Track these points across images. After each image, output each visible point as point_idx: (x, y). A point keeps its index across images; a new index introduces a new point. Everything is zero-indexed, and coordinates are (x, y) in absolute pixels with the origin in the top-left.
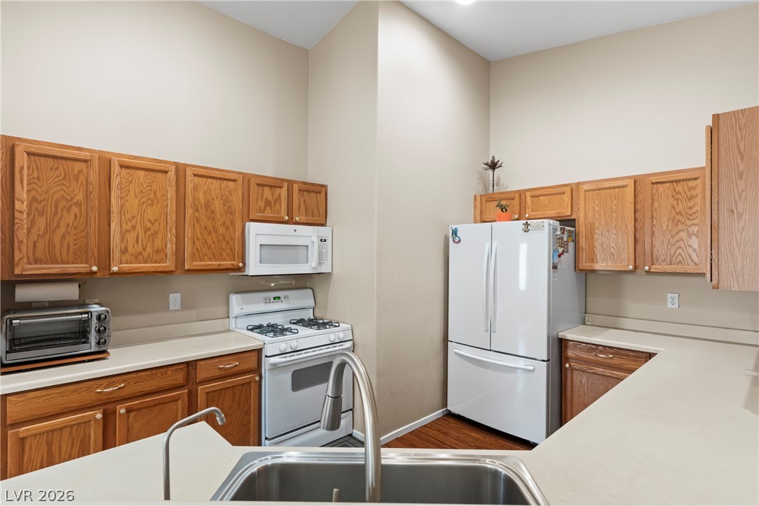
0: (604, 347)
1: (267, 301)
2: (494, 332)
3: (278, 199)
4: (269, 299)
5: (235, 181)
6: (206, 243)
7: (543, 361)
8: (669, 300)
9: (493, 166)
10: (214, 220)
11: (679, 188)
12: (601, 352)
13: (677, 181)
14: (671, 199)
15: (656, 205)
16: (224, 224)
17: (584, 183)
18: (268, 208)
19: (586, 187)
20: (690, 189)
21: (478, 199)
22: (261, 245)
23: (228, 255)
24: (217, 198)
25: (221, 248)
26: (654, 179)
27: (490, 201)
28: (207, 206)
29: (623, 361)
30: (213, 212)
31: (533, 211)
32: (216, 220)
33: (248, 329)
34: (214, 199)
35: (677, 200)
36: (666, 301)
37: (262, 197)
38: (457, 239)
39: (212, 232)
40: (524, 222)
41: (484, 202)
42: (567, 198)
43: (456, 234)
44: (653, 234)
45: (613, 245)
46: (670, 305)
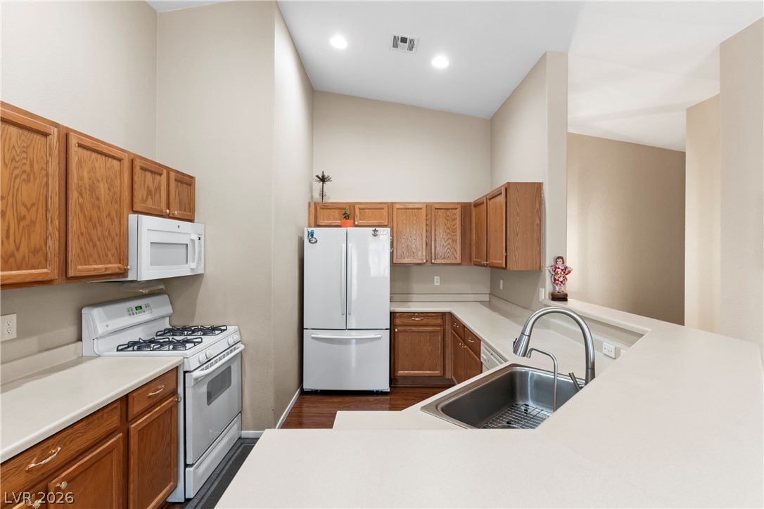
0: (419, 313)
1: (130, 312)
2: (350, 314)
3: (158, 188)
4: (132, 310)
5: (120, 160)
6: (92, 240)
7: (387, 329)
8: (436, 280)
9: (323, 179)
10: (99, 209)
11: (448, 213)
12: (417, 317)
13: (448, 209)
14: (445, 220)
15: (437, 222)
16: (109, 215)
17: (396, 203)
18: (149, 197)
19: (398, 206)
20: (454, 214)
21: (313, 206)
22: (151, 243)
23: (113, 256)
24: (102, 179)
25: (107, 246)
26: (437, 206)
27: (323, 209)
28: (92, 189)
29: (429, 320)
30: (98, 199)
31: (360, 220)
32: (101, 210)
33: (118, 350)
34: (99, 182)
35: (447, 220)
36: (434, 281)
37: (144, 184)
38: (314, 240)
39: (98, 225)
40: (374, 229)
41: (318, 209)
42: (385, 212)
43: (312, 235)
44: (435, 240)
45: (414, 246)
46: (436, 284)
